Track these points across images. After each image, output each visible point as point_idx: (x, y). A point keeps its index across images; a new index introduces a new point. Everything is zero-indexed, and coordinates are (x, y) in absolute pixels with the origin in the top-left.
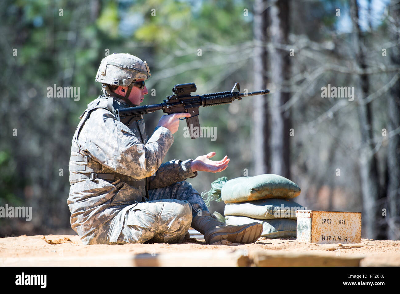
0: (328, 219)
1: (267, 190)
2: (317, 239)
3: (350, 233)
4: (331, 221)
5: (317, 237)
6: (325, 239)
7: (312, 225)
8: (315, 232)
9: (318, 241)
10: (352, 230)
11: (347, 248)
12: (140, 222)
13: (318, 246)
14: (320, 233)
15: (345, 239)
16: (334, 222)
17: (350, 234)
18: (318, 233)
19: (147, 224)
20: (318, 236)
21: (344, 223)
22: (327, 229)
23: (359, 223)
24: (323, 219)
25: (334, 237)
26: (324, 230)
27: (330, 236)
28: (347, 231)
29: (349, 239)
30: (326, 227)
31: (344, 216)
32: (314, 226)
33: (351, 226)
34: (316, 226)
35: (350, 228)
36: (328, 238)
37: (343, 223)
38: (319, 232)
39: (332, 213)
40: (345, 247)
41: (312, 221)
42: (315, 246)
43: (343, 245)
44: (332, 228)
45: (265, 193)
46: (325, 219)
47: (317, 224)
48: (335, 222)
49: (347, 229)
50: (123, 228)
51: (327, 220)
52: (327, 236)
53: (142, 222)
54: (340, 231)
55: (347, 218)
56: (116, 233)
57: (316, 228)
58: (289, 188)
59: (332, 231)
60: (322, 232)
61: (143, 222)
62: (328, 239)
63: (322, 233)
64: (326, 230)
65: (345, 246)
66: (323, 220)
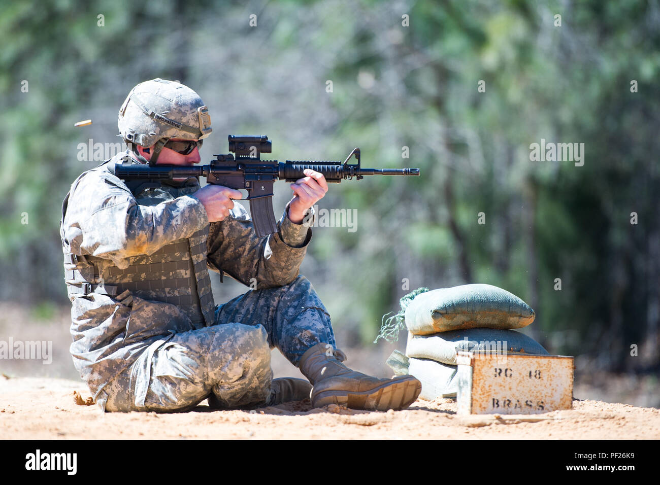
0: (506, 368)
1: (463, 313)
2: (483, 406)
3: (550, 394)
4: (511, 372)
5: (482, 402)
6: (498, 406)
7: (473, 380)
8: (480, 392)
9: (484, 408)
10: (553, 389)
11: (511, 422)
12: (176, 369)
13: (451, 419)
14: (489, 393)
15: (540, 406)
16: (518, 375)
17: (550, 396)
18: (486, 395)
19: (186, 372)
20: (485, 399)
21: (538, 376)
22: (504, 387)
23: (567, 376)
24: (496, 369)
25: (518, 401)
26: (498, 389)
27: (510, 399)
28: (543, 390)
29: (546, 406)
30: (502, 383)
31: (539, 364)
32: (478, 382)
33: (552, 383)
34: (482, 381)
35: (550, 385)
36: (505, 403)
37: (535, 376)
38: (487, 393)
39: (514, 359)
40: (507, 422)
41: (473, 372)
42: (446, 418)
43: (504, 417)
44: (514, 385)
45: (460, 319)
46: (500, 370)
47: (485, 378)
48: (520, 374)
49: (543, 388)
50: (151, 381)
51: (503, 371)
52: (504, 399)
53: (178, 369)
54: (530, 391)
55: (544, 368)
56: (141, 391)
57: (481, 385)
58: (509, 310)
59: (514, 391)
60: (493, 392)
61: (181, 368)
62: (506, 405)
63: (495, 395)
64: (501, 389)
65: (506, 420)
66: (496, 371)
